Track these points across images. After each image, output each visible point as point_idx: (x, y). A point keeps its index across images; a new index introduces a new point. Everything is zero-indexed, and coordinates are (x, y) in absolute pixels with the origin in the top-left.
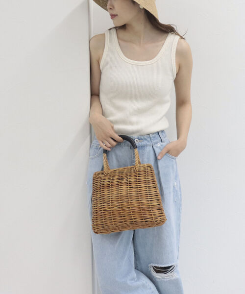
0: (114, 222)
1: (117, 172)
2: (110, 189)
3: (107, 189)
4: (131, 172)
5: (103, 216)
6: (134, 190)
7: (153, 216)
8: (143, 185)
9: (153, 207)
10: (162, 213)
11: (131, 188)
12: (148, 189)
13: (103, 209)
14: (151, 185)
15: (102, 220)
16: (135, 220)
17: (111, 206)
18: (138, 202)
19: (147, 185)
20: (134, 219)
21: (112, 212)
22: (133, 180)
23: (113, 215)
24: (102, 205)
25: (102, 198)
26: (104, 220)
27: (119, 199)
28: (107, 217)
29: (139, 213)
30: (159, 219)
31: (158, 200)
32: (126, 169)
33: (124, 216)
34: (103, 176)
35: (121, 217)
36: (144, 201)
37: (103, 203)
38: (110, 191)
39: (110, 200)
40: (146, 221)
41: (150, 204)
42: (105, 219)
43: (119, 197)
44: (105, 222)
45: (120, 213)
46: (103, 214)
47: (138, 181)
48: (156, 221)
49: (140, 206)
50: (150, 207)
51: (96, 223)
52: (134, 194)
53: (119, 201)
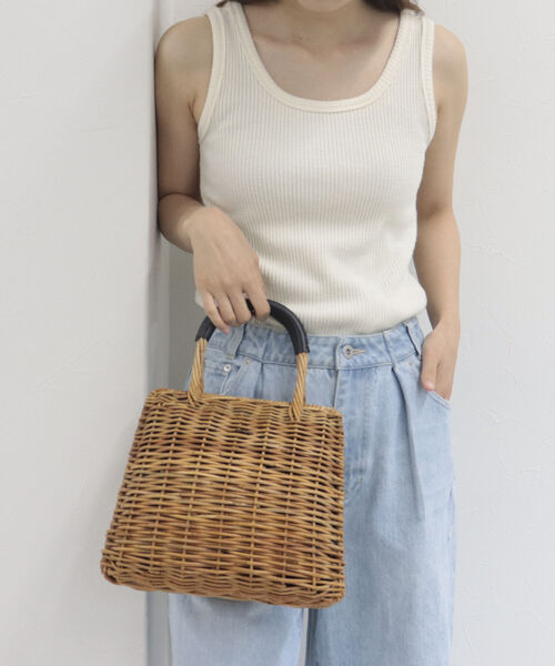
0: (187, 560)
1: (230, 406)
2: (202, 453)
3: (191, 452)
4: (276, 419)
5: (156, 532)
6: (275, 475)
7: (314, 573)
8: (306, 470)
9: (321, 545)
10: (336, 571)
11: (268, 467)
12: (317, 485)
13: (159, 510)
14: (329, 476)
15: (150, 543)
16: (257, 572)
17: (190, 508)
18: (282, 518)
19: (318, 473)
20: (255, 568)
21: (190, 529)
22: (278, 444)
23: (189, 537)
24: (162, 495)
25: (167, 474)
26: (153, 547)
27: (224, 493)
28: (169, 538)
29: (277, 552)
30: (326, 588)
31: (334, 527)
32: (259, 407)
33: (225, 552)
34: (185, 406)
35: (216, 550)
36: (301, 518)
37: (166, 492)
38: (200, 459)
39: (194, 487)
40: (288, 585)
41: (314, 535)
42: (157, 544)
43: (225, 486)
44: (156, 552)
45: (217, 537)
46: (156, 525)
47: (294, 453)
48: (319, 592)
49: (285, 534)
50: (314, 542)
51: (123, 549)
52: (274, 489)
53: (221, 497)
